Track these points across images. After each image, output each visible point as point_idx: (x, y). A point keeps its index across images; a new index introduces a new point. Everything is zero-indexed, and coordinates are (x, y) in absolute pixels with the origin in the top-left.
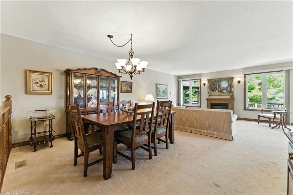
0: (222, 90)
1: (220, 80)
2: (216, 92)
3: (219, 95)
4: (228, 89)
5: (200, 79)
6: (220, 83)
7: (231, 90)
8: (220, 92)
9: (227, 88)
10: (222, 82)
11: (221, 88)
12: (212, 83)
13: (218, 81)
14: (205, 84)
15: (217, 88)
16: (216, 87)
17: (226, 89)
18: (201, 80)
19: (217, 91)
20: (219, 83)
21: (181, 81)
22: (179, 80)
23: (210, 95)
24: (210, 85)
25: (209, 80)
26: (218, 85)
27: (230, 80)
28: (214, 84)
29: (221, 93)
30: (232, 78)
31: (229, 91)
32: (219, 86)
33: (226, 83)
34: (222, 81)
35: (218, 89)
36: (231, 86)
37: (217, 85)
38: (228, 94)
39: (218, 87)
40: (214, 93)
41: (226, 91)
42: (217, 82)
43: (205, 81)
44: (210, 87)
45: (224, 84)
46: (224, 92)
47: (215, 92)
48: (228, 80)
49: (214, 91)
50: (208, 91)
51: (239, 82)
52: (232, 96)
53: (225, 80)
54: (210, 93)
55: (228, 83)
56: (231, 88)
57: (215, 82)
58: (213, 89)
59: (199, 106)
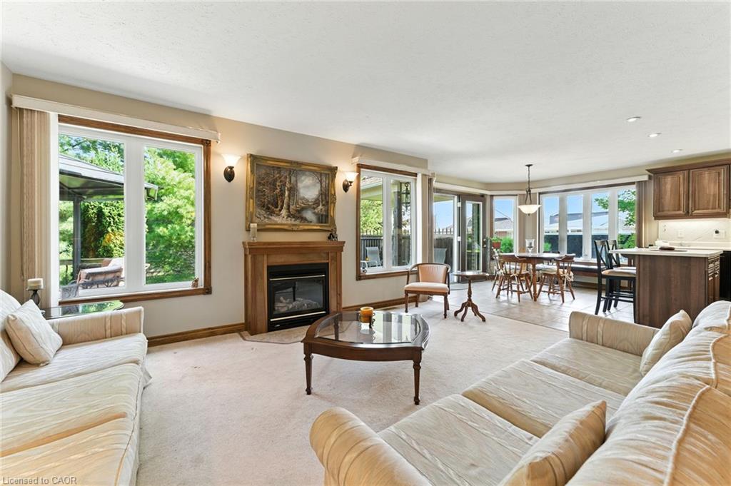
0: (303, 209)
1: (297, 168)
2: (282, 219)
3: (292, 231)
4: (320, 207)
5: (206, 144)
6: (296, 181)
7: (327, 211)
8: (294, 216)
9: (317, 202)
10: (303, 178)
11: (297, 202)
12: (268, 174)
13: (290, 172)
14: (229, 175)
15: (286, 201)
16: (282, 194)
17: (314, 208)
18: (213, 148)
19: (284, 212)
20: (293, 179)
21: (53, 117)
22: (19, 102)
23: (258, 230)
24: (259, 183)
25: (255, 160)
26: (288, 185)
27: (326, 174)
28: (275, 181)
29: (298, 222)
30: (333, 171)
31: (322, 215)
32: (293, 190)
33: (315, 185)
34: (303, 172)
35: (289, 206)
36: (327, 197)
37: (285, 185)
38: (318, 228)
39: (289, 196)
40: (275, 219)
41: (314, 213)
42: (286, 174)
43: (231, 156)
44: (258, 191)
45: (308, 189)
46: (306, 219)
47: (278, 215)
48: (321, 174)
49: (272, 213)
50: (247, 208)
51: (346, 187)
52: (332, 236)
53: (310, 170)
54: (257, 220)
55: (319, 185)
56: (327, 204)
57: (279, 173)
58: (269, 202)
59: (201, 285)
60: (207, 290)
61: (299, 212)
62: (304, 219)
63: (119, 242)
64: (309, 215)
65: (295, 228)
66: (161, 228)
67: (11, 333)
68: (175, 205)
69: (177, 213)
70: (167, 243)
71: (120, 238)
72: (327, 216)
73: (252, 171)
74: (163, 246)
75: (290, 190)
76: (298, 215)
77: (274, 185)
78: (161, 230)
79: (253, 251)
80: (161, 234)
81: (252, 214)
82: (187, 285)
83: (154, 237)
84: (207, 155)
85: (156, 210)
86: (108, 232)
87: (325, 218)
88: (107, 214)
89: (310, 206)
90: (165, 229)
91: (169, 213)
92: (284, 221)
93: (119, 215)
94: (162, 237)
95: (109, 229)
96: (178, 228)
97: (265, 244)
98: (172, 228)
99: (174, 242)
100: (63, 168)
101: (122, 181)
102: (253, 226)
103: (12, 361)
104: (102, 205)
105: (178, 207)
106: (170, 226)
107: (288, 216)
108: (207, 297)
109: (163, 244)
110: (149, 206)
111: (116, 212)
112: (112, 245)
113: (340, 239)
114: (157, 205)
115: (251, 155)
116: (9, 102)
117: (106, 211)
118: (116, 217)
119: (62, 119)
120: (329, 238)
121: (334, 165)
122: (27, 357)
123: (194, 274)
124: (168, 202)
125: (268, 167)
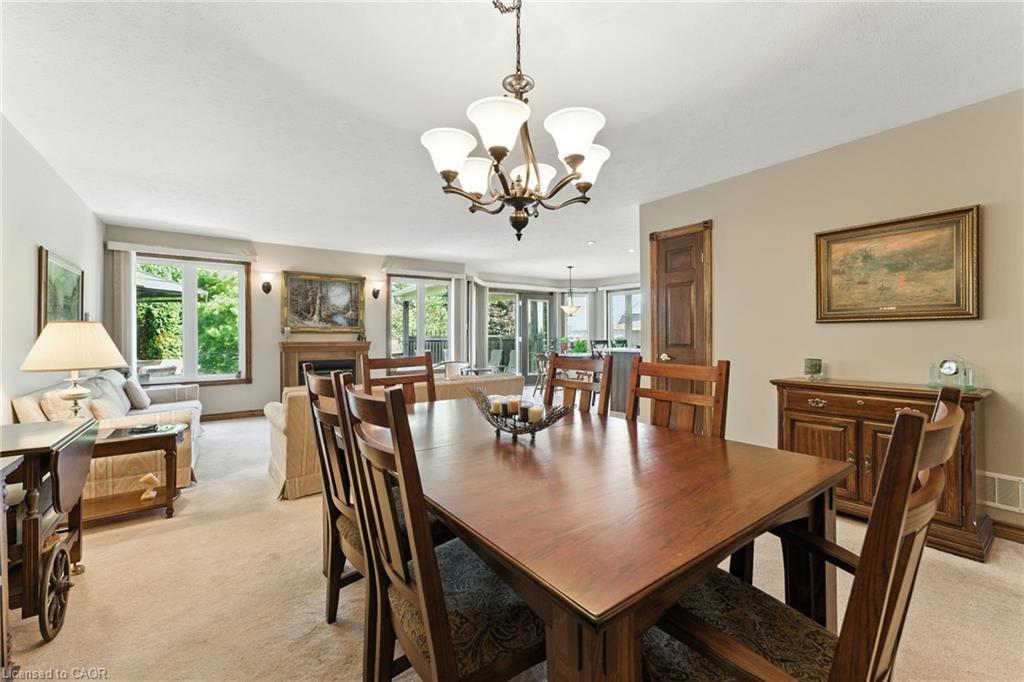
0: (334, 314)
1: (326, 280)
2: (314, 322)
3: (324, 333)
4: (351, 312)
5: (248, 265)
6: (327, 291)
7: (357, 315)
8: (325, 321)
9: (347, 309)
10: (333, 288)
11: (328, 308)
12: (300, 286)
13: (322, 284)
14: (267, 289)
15: (317, 308)
16: (314, 302)
17: (344, 314)
18: (252, 267)
19: (316, 317)
20: (324, 289)
21: (133, 253)
22: (112, 246)
23: (292, 333)
24: (292, 294)
25: (288, 275)
26: (319, 295)
27: (355, 284)
28: (306, 292)
29: (329, 325)
30: (362, 281)
31: (352, 319)
32: (324, 299)
33: (345, 294)
34: (333, 283)
35: (320, 312)
36: (356, 304)
37: (316, 295)
38: (348, 330)
39: (320, 304)
40: (307, 323)
41: (344, 317)
42: (318, 285)
43: (267, 273)
44: (292, 300)
45: (339, 297)
46: (336, 323)
47: (310, 320)
48: (350, 284)
49: (305, 318)
50: (282, 314)
51: (376, 294)
52: (361, 337)
53: (340, 281)
54: (292, 325)
55: (348, 295)
56: (356, 309)
57: (311, 284)
58: (302, 309)
59: (243, 376)
60: (249, 380)
61: (329, 316)
62: (334, 323)
63: (168, 344)
64: (339, 319)
65: (326, 331)
66: (212, 329)
67: (128, 390)
68: (227, 304)
69: (230, 312)
70: (219, 345)
71: (170, 340)
72: (357, 320)
73: (286, 284)
74: (214, 349)
75: (321, 299)
76: (329, 319)
77: (307, 295)
78: (212, 331)
79: (287, 349)
80: (212, 335)
81: (286, 320)
82: (232, 376)
83: (204, 338)
84: (248, 272)
85: (206, 310)
86: (157, 334)
87: (355, 322)
88: (156, 315)
89: (340, 312)
90: (217, 331)
91: (221, 313)
92: (316, 325)
93: (168, 316)
94: (214, 339)
95: (158, 331)
96: (230, 328)
97: (295, 343)
98: (224, 329)
99: (227, 344)
100: (142, 284)
101: (180, 290)
102: (287, 329)
103: (129, 405)
104: (151, 306)
105: (231, 306)
106: (221, 327)
107: (320, 321)
108: (249, 386)
109: (215, 345)
110: (199, 304)
111: (165, 313)
112: (161, 347)
113: (368, 340)
114: (209, 304)
115: (285, 272)
116: (105, 246)
117: (155, 312)
118: (165, 319)
119: (138, 254)
120: (359, 339)
121: (363, 276)
122: (136, 405)
123: (237, 367)
124: (220, 301)
125: (301, 280)
